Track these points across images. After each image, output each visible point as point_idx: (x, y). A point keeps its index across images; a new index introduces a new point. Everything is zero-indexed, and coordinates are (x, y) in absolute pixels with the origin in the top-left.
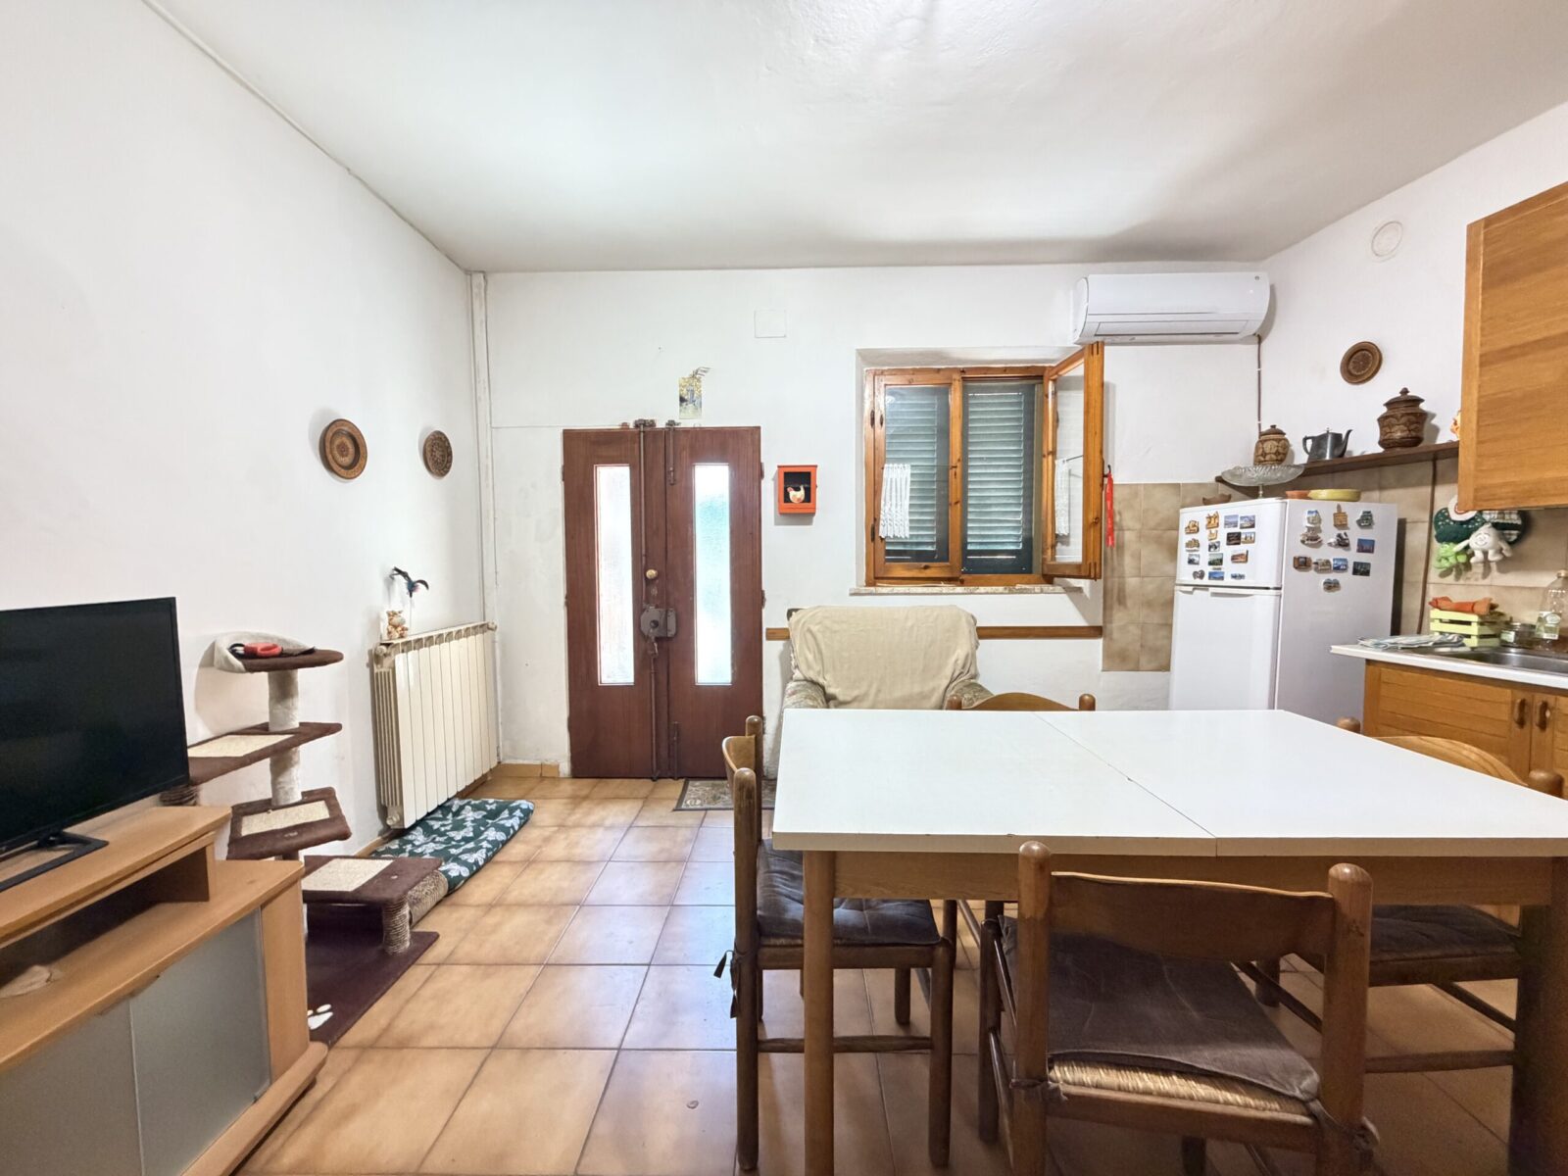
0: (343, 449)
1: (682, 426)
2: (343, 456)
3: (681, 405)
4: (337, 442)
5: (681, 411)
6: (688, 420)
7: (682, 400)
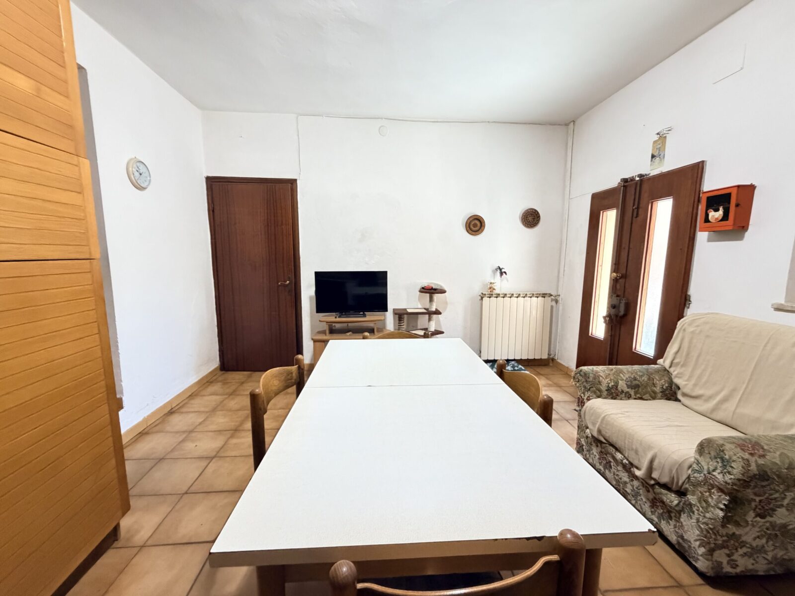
0: (475, 225)
1: (651, 175)
2: (474, 227)
3: (652, 160)
4: (473, 223)
5: (651, 165)
6: (654, 170)
7: (653, 156)
